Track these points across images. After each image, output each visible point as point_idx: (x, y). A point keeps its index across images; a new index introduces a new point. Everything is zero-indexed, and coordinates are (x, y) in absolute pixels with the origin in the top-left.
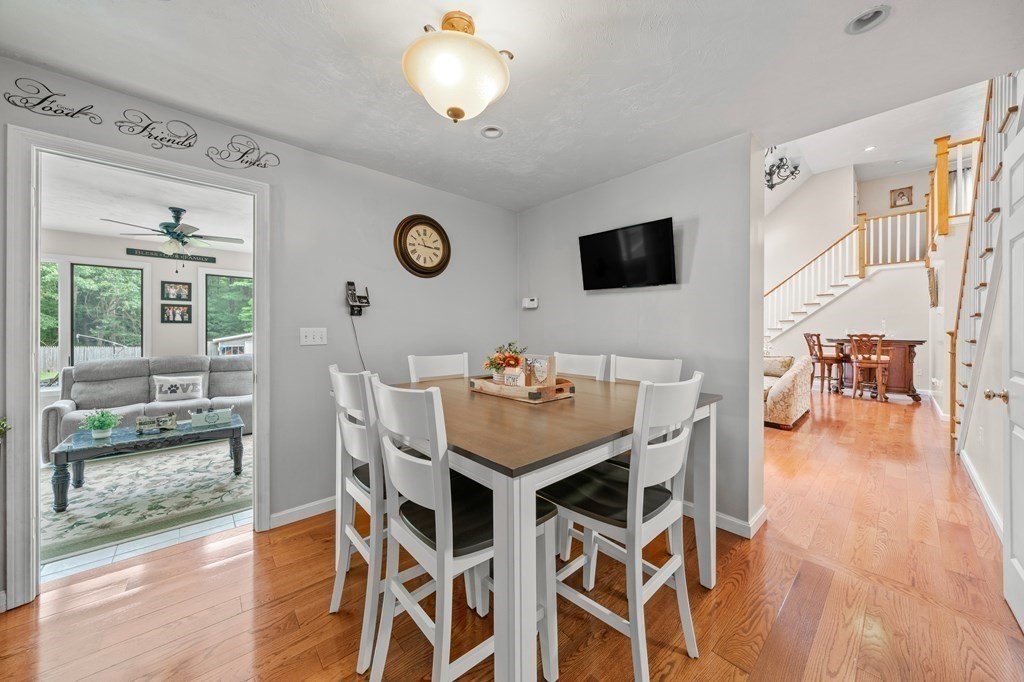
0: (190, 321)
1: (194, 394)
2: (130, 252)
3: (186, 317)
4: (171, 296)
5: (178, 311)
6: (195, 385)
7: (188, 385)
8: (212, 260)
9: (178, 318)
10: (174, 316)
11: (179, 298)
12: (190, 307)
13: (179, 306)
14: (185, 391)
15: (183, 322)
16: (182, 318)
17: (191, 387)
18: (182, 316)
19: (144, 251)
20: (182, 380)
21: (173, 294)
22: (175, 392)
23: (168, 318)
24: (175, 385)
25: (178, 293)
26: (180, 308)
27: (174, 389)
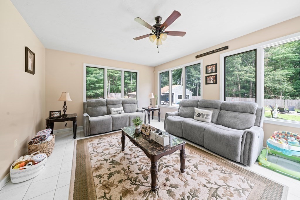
0: (216, 83)
1: (206, 120)
2: (197, 57)
3: (215, 81)
4: (209, 72)
5: (211, 79)
6: (207, 115)
7: (205, 114)
8: (226, 48)
9: (212, 82)
10: (210, 81)
11: (212, 73)
12: (216, 75)
13: (211, 76)
14: (203, 117)
15: (213, 83)
17: (205, 116)
18: (213, 80)
19: (200, 55)
20: (203, 111)
21: (210, 71)
22: (199, 117)
23: (208, 82)
24: (200, 113)
25: (212, 70)
26: (213, 77)
27: (199, 115)
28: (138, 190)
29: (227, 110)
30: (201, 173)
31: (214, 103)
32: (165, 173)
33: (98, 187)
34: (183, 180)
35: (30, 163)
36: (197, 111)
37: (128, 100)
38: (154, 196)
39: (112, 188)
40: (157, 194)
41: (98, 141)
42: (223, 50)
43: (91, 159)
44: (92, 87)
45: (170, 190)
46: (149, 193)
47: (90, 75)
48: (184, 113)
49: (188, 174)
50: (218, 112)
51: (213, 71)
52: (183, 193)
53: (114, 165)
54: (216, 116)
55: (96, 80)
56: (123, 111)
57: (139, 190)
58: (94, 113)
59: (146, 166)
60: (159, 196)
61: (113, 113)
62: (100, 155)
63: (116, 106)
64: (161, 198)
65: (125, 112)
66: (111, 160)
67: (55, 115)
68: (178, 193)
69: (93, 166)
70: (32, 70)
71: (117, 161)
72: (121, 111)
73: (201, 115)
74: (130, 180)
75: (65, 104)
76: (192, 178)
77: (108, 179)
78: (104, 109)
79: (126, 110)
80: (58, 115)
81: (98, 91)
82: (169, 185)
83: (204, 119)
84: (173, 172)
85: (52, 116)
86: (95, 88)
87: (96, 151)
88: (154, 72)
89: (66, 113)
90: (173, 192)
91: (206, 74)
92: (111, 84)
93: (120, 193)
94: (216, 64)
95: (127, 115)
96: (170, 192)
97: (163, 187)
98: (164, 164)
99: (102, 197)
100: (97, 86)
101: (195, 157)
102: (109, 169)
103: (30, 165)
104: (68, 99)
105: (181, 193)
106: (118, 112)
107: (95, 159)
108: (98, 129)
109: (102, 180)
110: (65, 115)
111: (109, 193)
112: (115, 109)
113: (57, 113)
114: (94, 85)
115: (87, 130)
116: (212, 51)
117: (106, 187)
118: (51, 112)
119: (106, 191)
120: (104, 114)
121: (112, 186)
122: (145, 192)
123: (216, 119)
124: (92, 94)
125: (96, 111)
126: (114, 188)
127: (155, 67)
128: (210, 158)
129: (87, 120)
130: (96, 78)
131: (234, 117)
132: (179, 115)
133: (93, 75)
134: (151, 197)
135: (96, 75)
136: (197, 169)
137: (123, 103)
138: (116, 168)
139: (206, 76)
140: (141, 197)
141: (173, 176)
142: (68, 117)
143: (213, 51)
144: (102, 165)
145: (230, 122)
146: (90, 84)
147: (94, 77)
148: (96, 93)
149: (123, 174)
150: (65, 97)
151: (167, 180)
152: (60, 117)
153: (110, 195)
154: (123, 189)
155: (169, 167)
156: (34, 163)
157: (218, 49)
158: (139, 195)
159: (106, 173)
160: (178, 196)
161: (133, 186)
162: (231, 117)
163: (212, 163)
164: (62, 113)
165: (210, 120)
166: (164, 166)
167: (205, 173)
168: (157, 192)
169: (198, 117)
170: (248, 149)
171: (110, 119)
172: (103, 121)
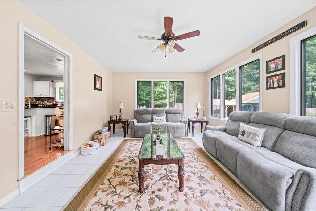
0: (284, 86)
1: (252, 142)
2: (253, 51)
3: (281, 83)
4: (272, 70)
5: (276, 80)
6: (255, 135)
7: (251, 133)
8: (303, 24)
9: (276, 85)
10: (273, 83)
11: (276, 71)
12: (284, 74)
13: (276, 76)
14: (248, 137)
15: (279, 87)
16: (278, 84)
17: (251, 136)
19: (258, 47)
20: (250, 129)
21: (273, 68)
22: (244, 136)
23: (270, 85)
24: (245, 131)
25: (276, 66)
26: (277, 77)
27: (243, 133)
28: (130, 186)
29: (295, 130)
30: (202, 202)
31: (273, 117)
32: (163, 184)
33: (111, 173)
34: (174, 198)
35: (88, 145)
36: (243, 127)
37: (171, 110)
38: (137, 196)
39: (117, 176)
40: (140, 196)
41: (136, 143)
42: (296, 30)
43: (122, 154)
44: (160, 97)
45: (154, 198)
46: (136, 191)
47: (158, 86)
48: (230, 129)
49: (185, 195)
50: (279, 133)
51: (278, 67)
52: (162, 207)
53: (131, 162)
54: (274, 138)
55: (163, 90)
56: (165, 120)
57: (132, 186)
58: (141, 119)
59: (152, 172)
60: (140, 198)
61: (155, 121)
62: (129, 152)
63: (159, 115)
64: (141, 200)
65: (167, 121)
66: (133, 158)
67: (114, 119)
68: (158, 204)
69: (119, 159)
70: (100, 88)
71: (136, 160)
72: (162, 120)
73: (246, 134)
74: (132, 177)
75: (120, 112)
76: (185, 200)
77: (120, 170)
78: (149, 117)
79: (169, 120)
80: (115, 119)
81: (165, 101)
82: (157, 194)
83: (249, 140)
84: (171, 187)
85: (112, 119)
86: (162, 99)
87: (129, 149)
88: (205, 78)
89: (121, 118)
90: (155, 201)
91: (267, 74)
92: (177, 94)
93: (119, 182)
94: (283, 57)
95: (166, 124)
96: (152, 200)
97: (150, 193)
98: (170, 177)
99: (108, 179)
100: (164, 97)
101: (213, 184)
102: (126, 164)
103: (88, 146)
104: (122, 107)
105: (160, 206)
106: (160, 120)
107: (124, 154)
108: (140, 133)
109: (117, 169)
110: (120, 119)
111: (113, 179)
112: (157, 118)
113: (115, 117)
114: (162, 95)
115: (132, 132)
116: (276, 37)
117: (115, 175)
118: (111, 116)
119: (113, 177)
120: (149, 121)
121: (118, 176)
122: (134, 190)
123: (273, 142)
124: (160, 103)
125: (143, 118)
126: (118, 177)
127: (206, 73)
128: (235, 193)
129: (133, 125)
130: (163, 89)
131: (305, 145)
132: (225, 130)
133: (161, 87)
134: (134, 195)
135: (163, 87)
136: (202, 196)
137: (167, 112)
138: (131, 165)
139: (266, 77)
140: (129, 191)
141: (168, 190)
142: (122, 120)
143: (278, 36)
144: (125, 160)
145: (295, 151)
146: (158, 95)
147: (161, 88)
148: (163, 103)
149: (131, 171)
150: (120, 105)
151: (159, 190)
152: (116, 120)
153: (113, 180)
154: (122, 181)
155: (172, 180)
156: (90, 146)
157: (287, 31)
158: (128, 189)
159: (123, 166)
160: (155, 207)
161: (130, 181)
162: (298, 143)
163: (232, 199)
164: (118, 118)
165: (259, 143)
166: (168, 178)
167: (208, 204)
168: (142, 194)
169: (242, 136)
170: (299, 202)
171: (149, 126)
172: (143, 126)
